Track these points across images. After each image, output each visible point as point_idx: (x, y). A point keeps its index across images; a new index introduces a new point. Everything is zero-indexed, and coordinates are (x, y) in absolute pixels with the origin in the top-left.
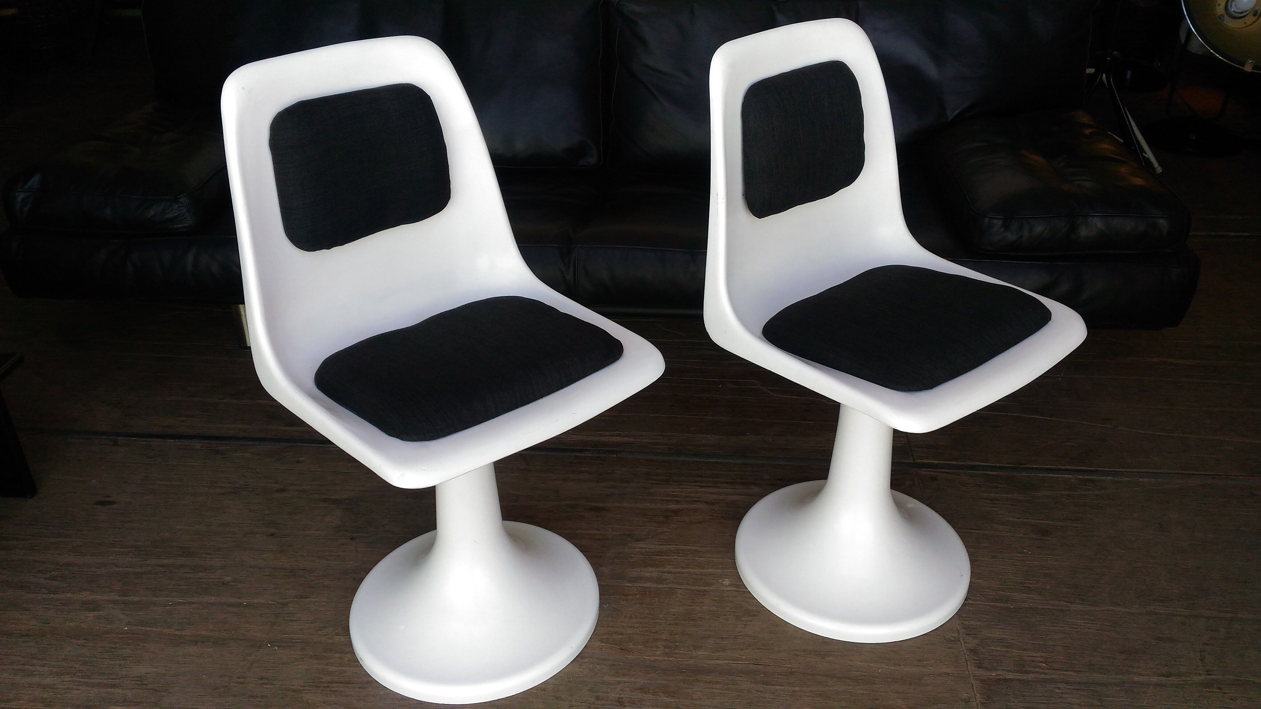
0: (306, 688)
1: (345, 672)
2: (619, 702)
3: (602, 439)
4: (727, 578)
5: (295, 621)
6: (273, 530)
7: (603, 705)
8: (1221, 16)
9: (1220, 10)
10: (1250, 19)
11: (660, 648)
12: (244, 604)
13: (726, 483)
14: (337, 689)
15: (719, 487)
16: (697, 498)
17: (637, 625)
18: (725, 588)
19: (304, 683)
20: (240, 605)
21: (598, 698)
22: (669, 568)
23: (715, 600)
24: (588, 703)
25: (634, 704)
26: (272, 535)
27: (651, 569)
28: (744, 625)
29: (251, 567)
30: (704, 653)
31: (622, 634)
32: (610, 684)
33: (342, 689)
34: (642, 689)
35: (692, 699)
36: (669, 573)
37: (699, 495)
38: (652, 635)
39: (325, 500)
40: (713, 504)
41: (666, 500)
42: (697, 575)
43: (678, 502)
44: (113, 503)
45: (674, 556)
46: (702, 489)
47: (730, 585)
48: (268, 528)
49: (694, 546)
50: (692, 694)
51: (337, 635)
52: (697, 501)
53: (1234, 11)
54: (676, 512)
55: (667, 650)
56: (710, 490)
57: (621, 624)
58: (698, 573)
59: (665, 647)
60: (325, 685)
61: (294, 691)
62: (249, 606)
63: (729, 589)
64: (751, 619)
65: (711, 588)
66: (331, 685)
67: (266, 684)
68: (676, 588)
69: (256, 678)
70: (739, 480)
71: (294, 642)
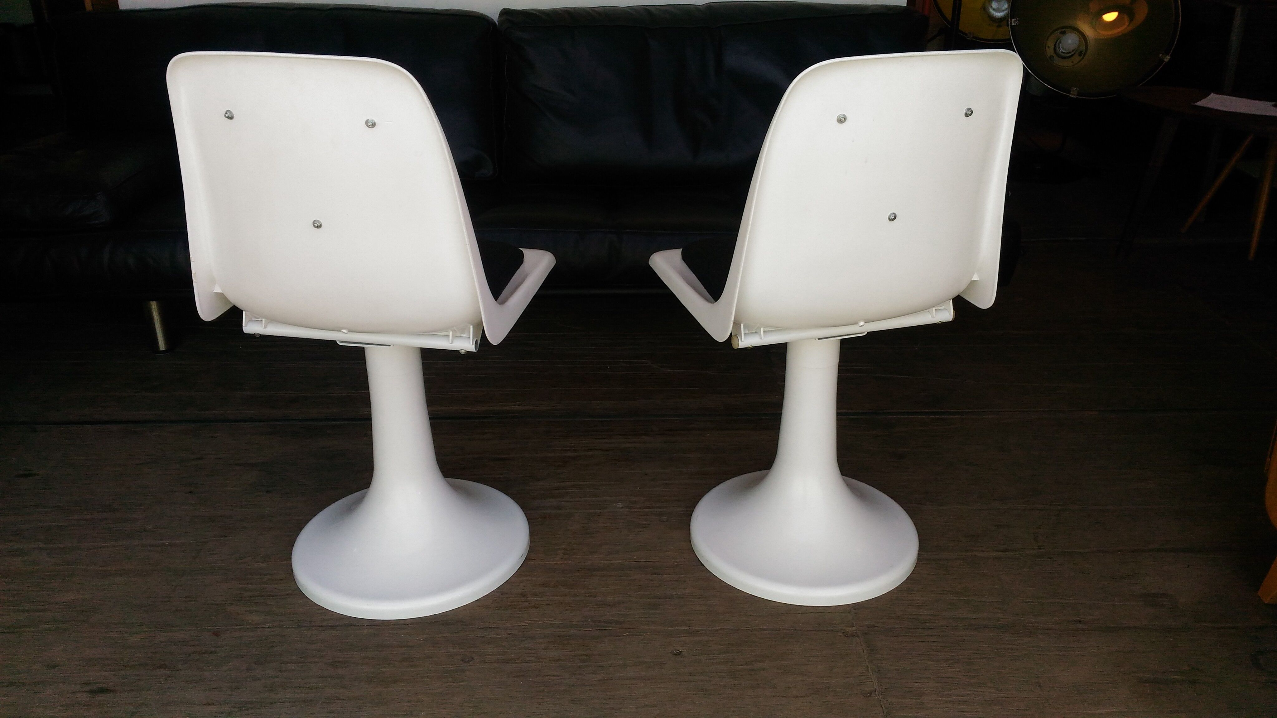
0: (229, 602)
3: (505, 408)
5: (215, 554)
6: (191, 489)
8: (1051, 57)
9: (1050, 52)
10: (1076, 58)
11: (559, 555)
12: (166, 544)
16: (594, 447)
19: (226, 598)
20: (162, 545)
22: (568, 498)
23: (609, 519)
26: (191, 492)
28: (636, 534)
29: (171, 516)
30: (599, 556)
34: (543, 585)
36: (568, 502)
37: (595, 445)
39: (240, 464)
40: (607, 451)
41: (564, 450)
42: (592, 502)
43: (576, 451)
44: (35, 475)
46: (598, 441)
48: (187, 488)
49: (590, 481)
50: (588, 585)
52: (594, 449)
53: (1062, 52)
54: (574, 458)
55: (565, 556)
56: (605, 441)
58: (594, 500)
59: (564, 554)
62: (171, 545)
64: (642, 530)
65: (605, 511)
67: (190, 601)
68: (574, 512)
69: (180, 597)
71: (216, 570)
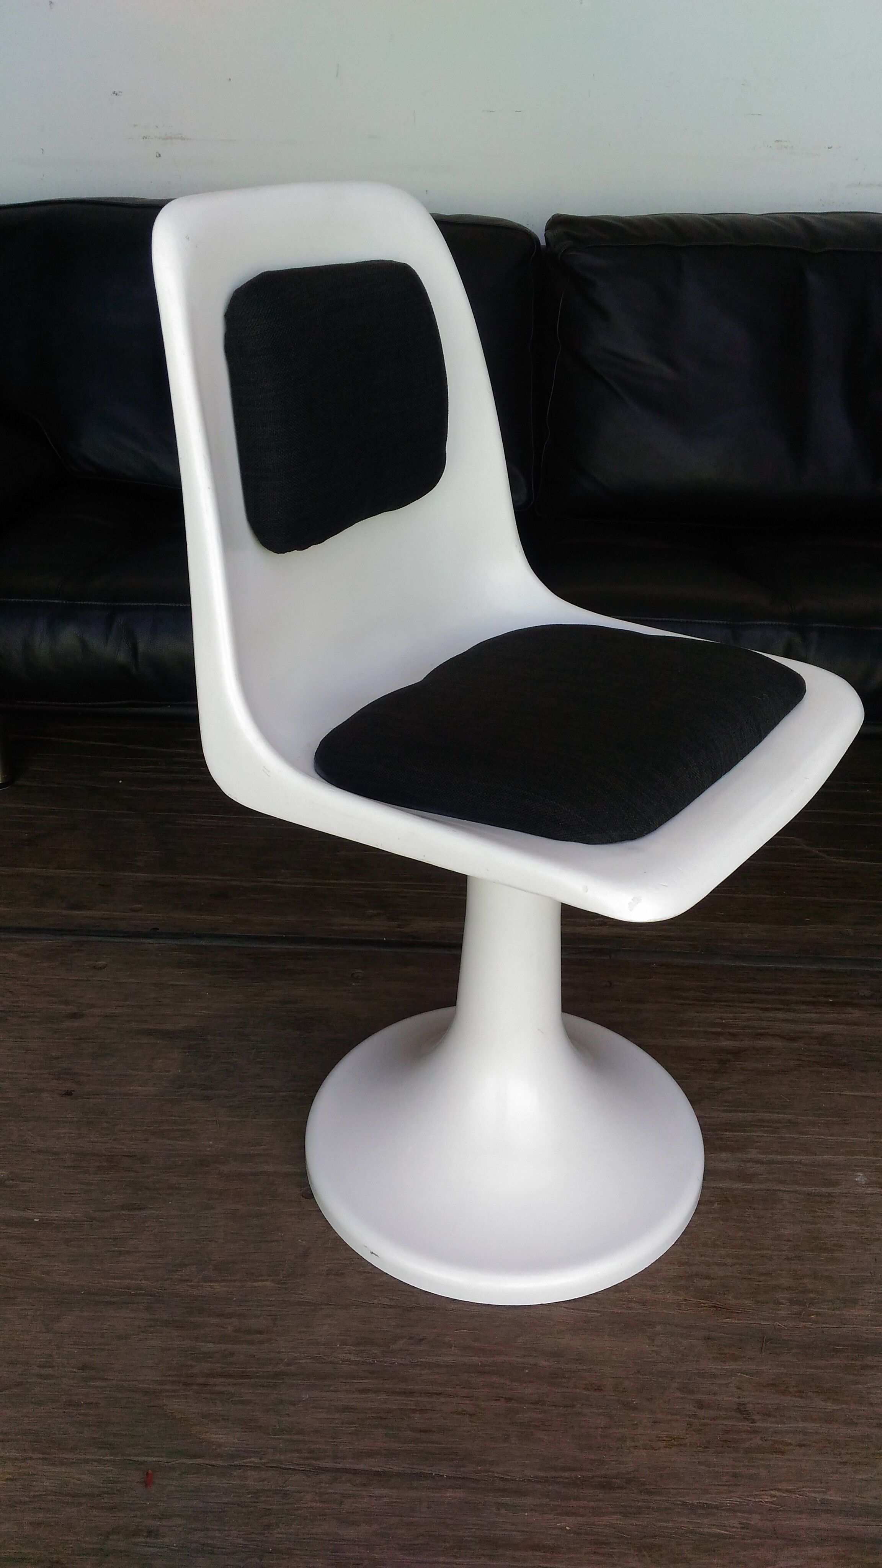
0: (167, 1387)
1: (232, 1354)
2: (741, 1412)
4: (861, 1171)
5: (128, 1252)
6: (69, 1085)
7: (714, 1419)
12: (35, 1220)
13: (804, 1003)
14: (223, 1389)
15: (794, 1011)
16: (763, 1029)
17: (729, 1261)
18: (860, 1190)
19: (162, 1376)
20: (26, 1223)
21: (701, 1405)
22: (753, 1154)
23: (852, 1212)
24: (686, 1415)
25: (769, 1415)
26: (69, 1093)
27: (724, 1155)
29: (40, 1152)
30: (862, 1312)
31: (708, 1277)
32: (715, 1376)
33: (232, 1389)
34: (775, 1386)
35: (871, 1404)
36: (756, 1162)
37: (764, 1024)
38: (761, 1278)
39: (149, 1033)
41: (713, 1033)
42: (806, 1165)
43: (733, 1036)
45: (756, 1132)
46: (768, 1014)
47: (869, 1184)
48: (61, 1082)
49: (784, 1113)
50: (868, 1393)
51: (207, 1279)
52: (768, 1034)
54: (737, 1053)
55: (796, 1308)
56: (780, 1015)
57: (701, 1258)
58: (807, 1162)
60: (201, 1380)
61: (146, 1393)
62: (44, 1224)
63: (869, 1190)
65: (837, 1190)
66: (212, 1381)
67: (94, 1379)
68: (777, 1190)
69: (73, 1368)
70: (822, 999)
71: (133, 1295)
